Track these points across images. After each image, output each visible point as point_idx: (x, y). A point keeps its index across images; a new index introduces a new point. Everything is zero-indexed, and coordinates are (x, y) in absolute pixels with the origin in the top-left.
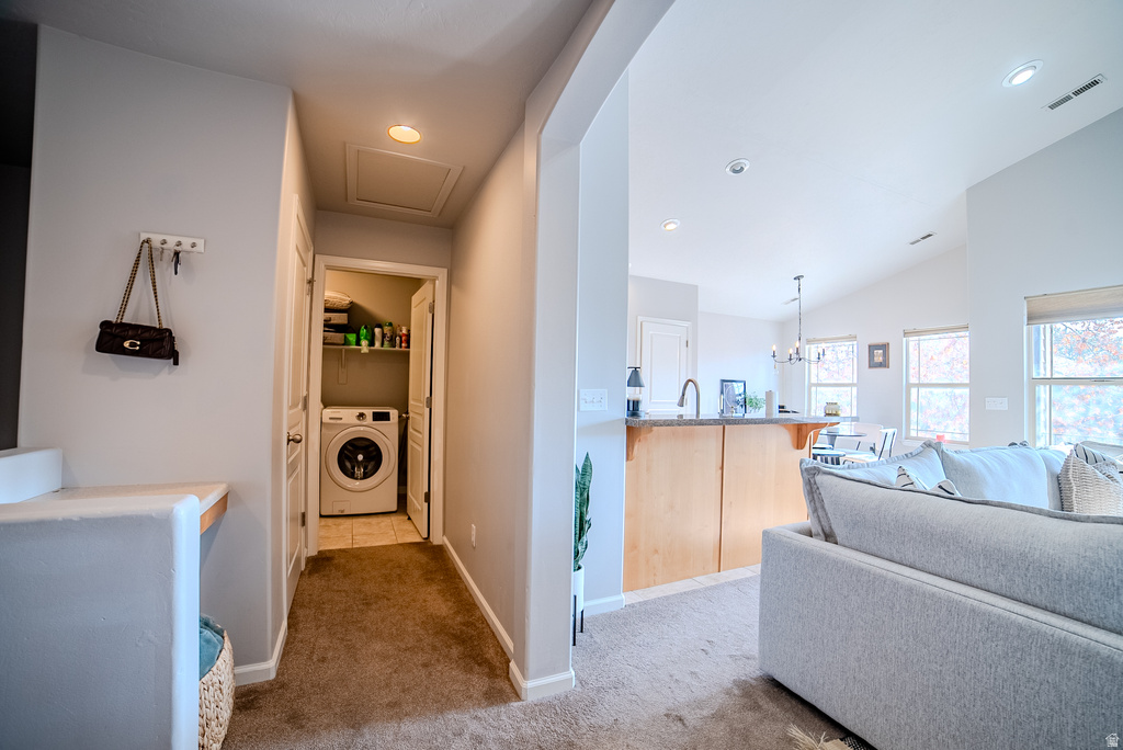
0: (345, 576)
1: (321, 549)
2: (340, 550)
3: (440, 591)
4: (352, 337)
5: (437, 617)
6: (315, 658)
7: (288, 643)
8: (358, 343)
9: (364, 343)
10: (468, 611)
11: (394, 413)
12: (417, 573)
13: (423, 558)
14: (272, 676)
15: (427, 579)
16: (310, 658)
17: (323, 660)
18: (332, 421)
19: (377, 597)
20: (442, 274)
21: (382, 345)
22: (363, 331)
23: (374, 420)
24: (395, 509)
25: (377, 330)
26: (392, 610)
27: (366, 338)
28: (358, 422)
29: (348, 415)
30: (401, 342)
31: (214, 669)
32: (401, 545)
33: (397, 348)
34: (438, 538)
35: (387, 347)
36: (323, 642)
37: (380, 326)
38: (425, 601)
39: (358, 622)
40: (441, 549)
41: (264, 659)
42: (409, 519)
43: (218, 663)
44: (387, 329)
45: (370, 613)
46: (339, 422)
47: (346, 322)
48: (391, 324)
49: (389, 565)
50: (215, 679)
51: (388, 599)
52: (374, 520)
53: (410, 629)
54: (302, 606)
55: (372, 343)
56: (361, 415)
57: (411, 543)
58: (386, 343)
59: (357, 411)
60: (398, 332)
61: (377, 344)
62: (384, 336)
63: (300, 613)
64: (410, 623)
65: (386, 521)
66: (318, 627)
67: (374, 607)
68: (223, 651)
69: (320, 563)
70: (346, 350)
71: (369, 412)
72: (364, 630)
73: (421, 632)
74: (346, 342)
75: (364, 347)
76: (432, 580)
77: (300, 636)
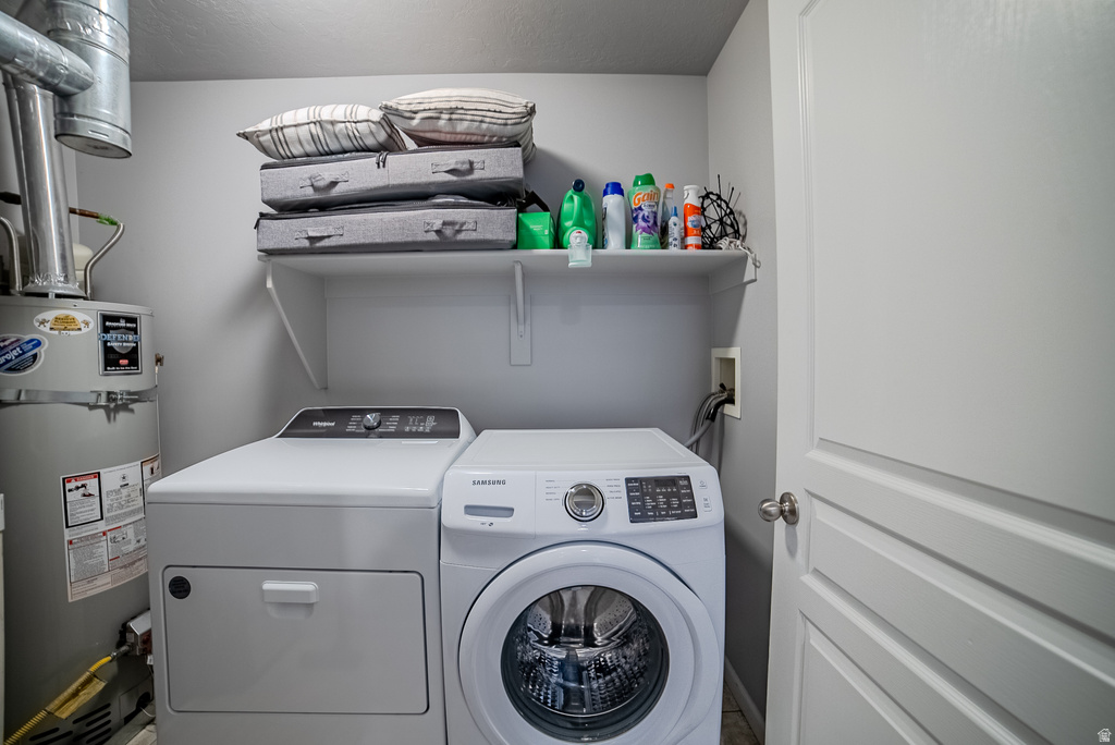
4: (539, 223)
8: (558, 243)
9: (576, 238)
21: (629, 243)
22: (572, 205)
23: (634, 520)
25: (611, 202)
27: (579, 224)
30: (686, 232)
33: (674, 250)
35: (643, 246)
37: (618, 189)
47: (519, 174)
48: (649, 179)
55: (598, 241)
58: (639, 236)
60: (675, 204)
61: (615, 242)
62: (632, 217)
70: (526, 265)
74: (523, 239)
75: (577, 252)
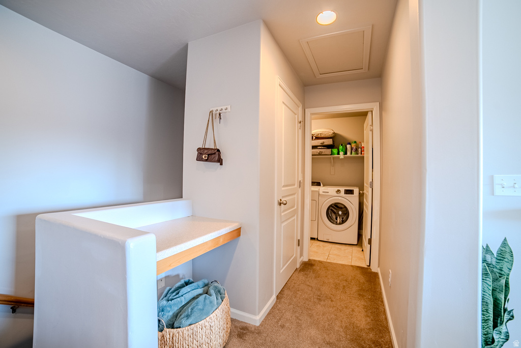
0: (315, 277)
1: (311, 258)
2: (319, 261)
3: (365, 307)
4: (335, 151)
5: (357, 327)
6: (280, 323)
7: (274, 308)
8: (338, 154)
9: (341, 153)
10: (380, 331)
11: (356, 190)
12: (355, 288)
13: (362, 279)
14: (258, 324)
15: (360, 295)
16: (277, 322)
17: (283, 326)
18: (324, 193)
19: (326, 297)
20: (375, 107)
21: (351, 153)
22: (341, 147)
23: (345, 194)
24: (356, 243)
25: (348, 146)
26: (331, 309)
27: (342, 151)
28: (337, 195)
29: (332, 190)
31: (208, 319)
32: (352, 266)
33: (359, 155)
34: (375, 268)
35: (354, 155)
36: (288, 315)
37: (350, 144)
38: (353, 311)
39: (310, 309)
40: (376, 275)
41: (255, 314)
42: (363, 251)
43: (211, 316)
44: (353, 145)
45: (319, 306)
46: (327, 194)
47: (332, 143)
48: (355, 142)
49: (340, 278)
50: (207, 324)
51: (332, 301)
52: (343, 247)
53: (336, 328)
54: (289, 289)
55: (346, 153)
56: (338, 191)
57: (358, 267)
58: (353, 152)
59: (336, 189)
60: (360, 146)
61: (349, 153)
62: (352, 149)
63: (286, 292)
64: (338, 323)
65: (350, 248)
66: (290, 304)
67: (322, 303)
68: (218, 310)
69: (308, 266)
70: (333, 157)
71: (342, 189)
72: (311, 316)
73: (343, 334)
74: (332, 154)
75: (342, 155)
76: (363, 296)
77: (280, 306)
